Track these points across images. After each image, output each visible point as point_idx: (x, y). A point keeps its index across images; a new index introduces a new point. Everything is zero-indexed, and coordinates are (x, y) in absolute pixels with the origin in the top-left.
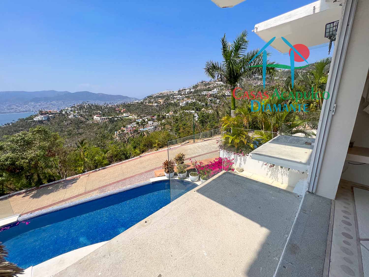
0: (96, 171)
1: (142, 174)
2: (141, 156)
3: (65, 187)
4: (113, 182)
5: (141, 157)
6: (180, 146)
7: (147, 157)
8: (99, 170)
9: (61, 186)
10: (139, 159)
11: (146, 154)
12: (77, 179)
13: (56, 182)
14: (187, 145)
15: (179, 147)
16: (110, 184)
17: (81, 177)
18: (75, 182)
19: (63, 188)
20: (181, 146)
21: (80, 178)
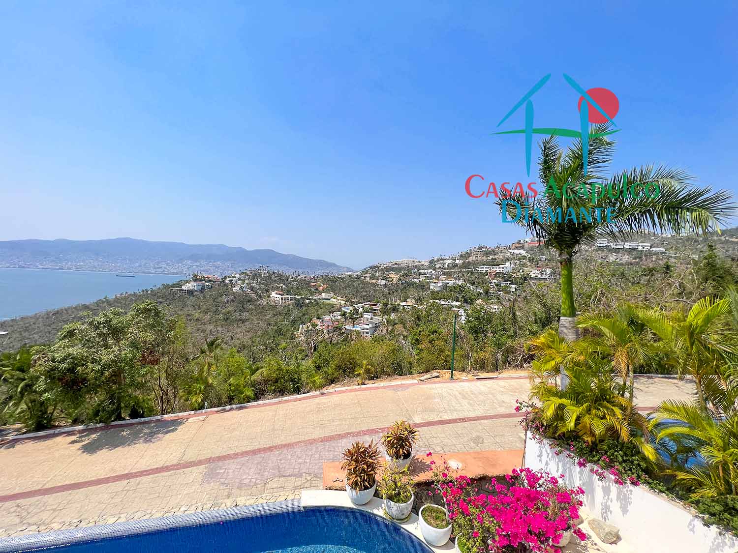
0: (224, 411)
1: (312, 442)
2: (325, 391)
3: (150, 437)
4: (244, 449)
5: (323, 394)
6: (416, 381)
7: (335, 399)
8: (231, 409)
9: (145, 434)
10: (317, 400)
11: (336, 389)
12: (180, 423)
13: (142, 420)
14: (435, 383)
15: (413, 384)
16: (236, 455)
17: (190, 420)
18: (173, 431)
19: (146, 441)
20: (418, 384)
21: (187, 421)
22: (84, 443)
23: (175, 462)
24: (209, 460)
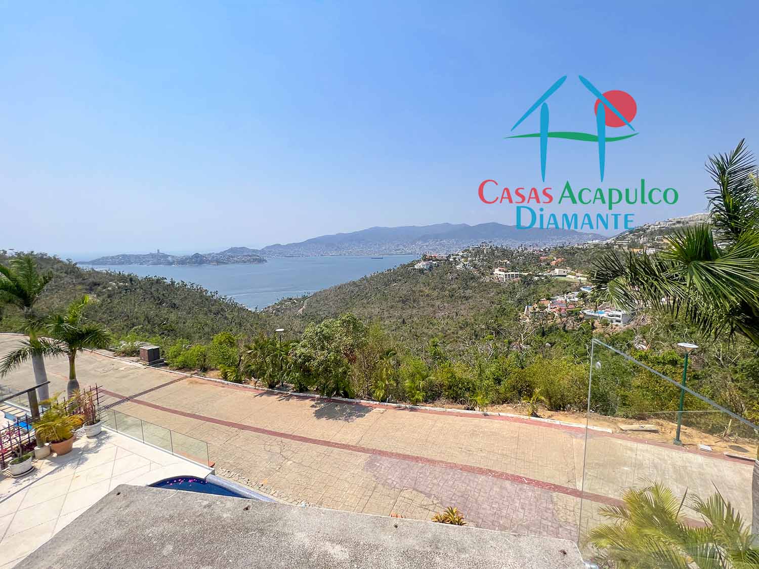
0: (399, 408)
3: (349, 416)
5: (486, 415)
9: (347, 413)
11: (501, 414)
15: (602, 433)
16: (392, 455)
17: (375, 410)
18: (362, 416)
21: (372, 410)
22: (317, 409)
23: (354, 444)
24: (374, 452)
